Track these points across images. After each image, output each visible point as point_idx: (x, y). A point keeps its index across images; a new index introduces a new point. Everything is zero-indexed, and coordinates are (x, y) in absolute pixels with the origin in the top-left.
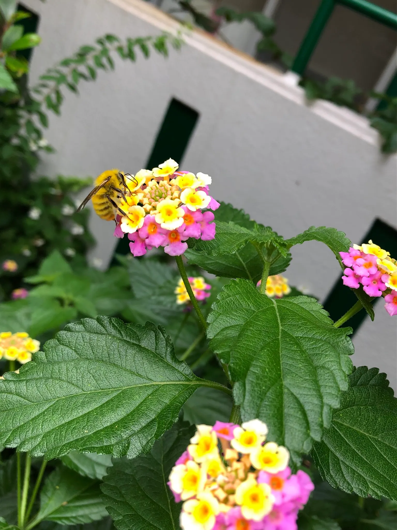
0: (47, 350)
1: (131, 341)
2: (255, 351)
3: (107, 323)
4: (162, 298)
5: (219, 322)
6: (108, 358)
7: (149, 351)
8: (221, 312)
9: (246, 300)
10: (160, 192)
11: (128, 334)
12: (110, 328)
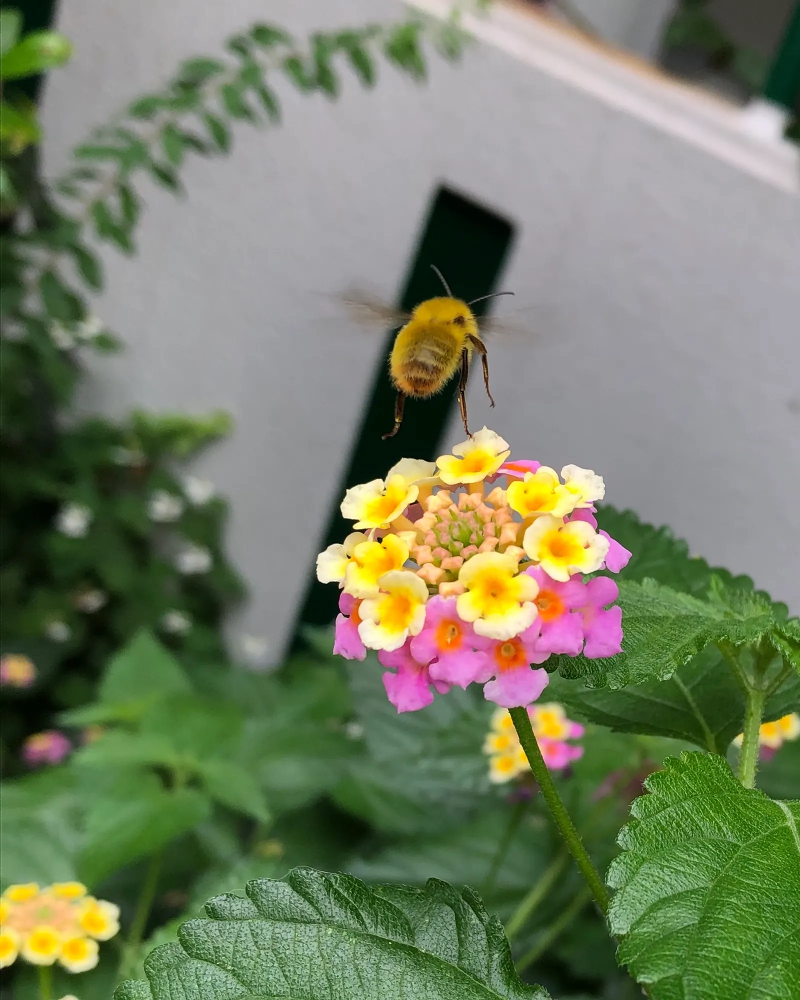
0: (156, 975)
1: (390, 937)
2: (751, 970)
3: (320, 890)
4: (448, 764)
5: (642, 886)
6: (328, 990)
7: (441, 963)
8: (644, 856)
9: (712, 814)
10: (465, 529)
11: (379, 917)
12: (330, 903)
